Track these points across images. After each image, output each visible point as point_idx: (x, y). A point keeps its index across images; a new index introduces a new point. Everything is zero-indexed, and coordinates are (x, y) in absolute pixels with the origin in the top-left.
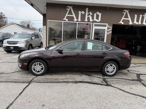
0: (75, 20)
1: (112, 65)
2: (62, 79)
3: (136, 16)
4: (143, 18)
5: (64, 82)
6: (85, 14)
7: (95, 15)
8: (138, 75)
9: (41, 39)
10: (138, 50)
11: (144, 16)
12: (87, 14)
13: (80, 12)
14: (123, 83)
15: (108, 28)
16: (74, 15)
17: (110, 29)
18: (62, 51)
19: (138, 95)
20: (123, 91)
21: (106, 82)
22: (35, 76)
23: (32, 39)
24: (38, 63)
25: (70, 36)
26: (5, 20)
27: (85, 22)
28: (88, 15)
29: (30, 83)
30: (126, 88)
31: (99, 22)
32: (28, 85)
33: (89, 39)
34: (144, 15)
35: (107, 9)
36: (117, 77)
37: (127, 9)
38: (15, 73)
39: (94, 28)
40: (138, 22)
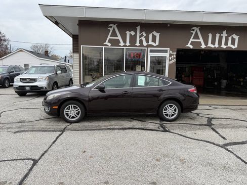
0: (122, 44)
1: (172, 106)
2: (105, 126)
3: (210, 35)
4: (221, 38)
5: (108, 129)
6: (136, 35)
7: (151, 36)
8: (210, 120)
9: (70, 74)
10: (223, 87)
11: (222, 35)
12: (138, 35)
13: (128, 33)
14: (187, 129)
15: (171, 55)
16: (119, 38)
17: (172, 57)
18: (104, 88)
19: (202, 140)
20: (184, 136)
21: (164, 128)
22: (69, 124)
23: (57, 74)
24: (73, 105)
25: (115, 67)
26: (6, 44)
27: (136, 46)
28: (140, 37)
29: (63, 131)
30: (189, 134)
31: (156, 47)
32: (61, 134)
33: (142, 72)
34: (222, 33)
35: (168, 27)
36: (180, 122)
37: (197, 26)
38: (40, 121)
39: (150, 55)
40: (214, 44)
